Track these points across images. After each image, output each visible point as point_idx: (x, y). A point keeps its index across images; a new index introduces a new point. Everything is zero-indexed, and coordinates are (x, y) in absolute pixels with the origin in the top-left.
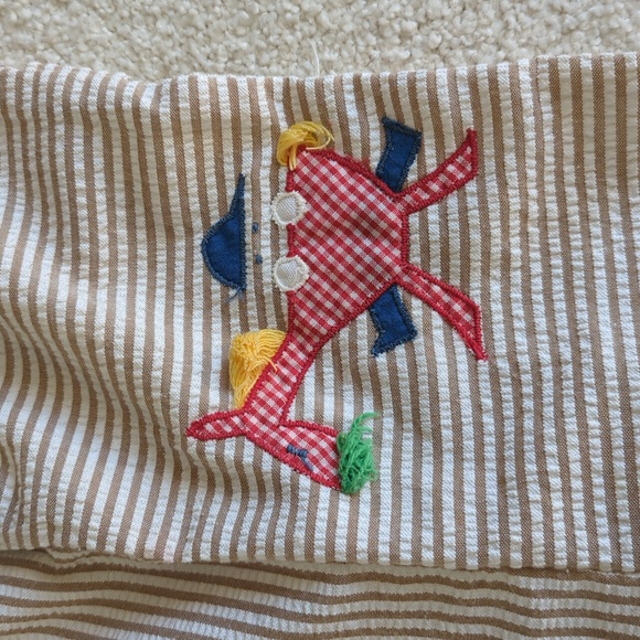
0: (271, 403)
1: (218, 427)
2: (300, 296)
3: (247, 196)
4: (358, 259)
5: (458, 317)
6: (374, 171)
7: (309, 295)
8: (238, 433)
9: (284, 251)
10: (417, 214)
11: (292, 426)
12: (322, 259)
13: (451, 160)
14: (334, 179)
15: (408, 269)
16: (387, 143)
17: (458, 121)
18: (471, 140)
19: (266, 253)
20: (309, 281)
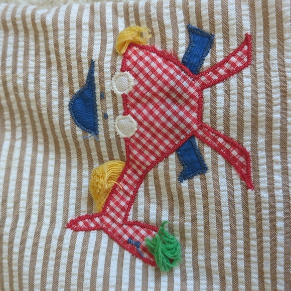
0: (118, 209)
1: (86, 224)
2: (133, 141)
3: (96, 74)
4: (169, 119)
5: (235, 159)
6: (181, 60)
7: (138, 141)
8: (98, 228)
9: (121, 111)
10: (209, 89)
11: (131, 225)
12: (145, 118)
13: (234, 54)
14: (153, 65)
15: (202, 126)
16: (190, 42)
17: (240, 27)
18: (248, 41)
19: (110, 112)
20: (138, 131)
